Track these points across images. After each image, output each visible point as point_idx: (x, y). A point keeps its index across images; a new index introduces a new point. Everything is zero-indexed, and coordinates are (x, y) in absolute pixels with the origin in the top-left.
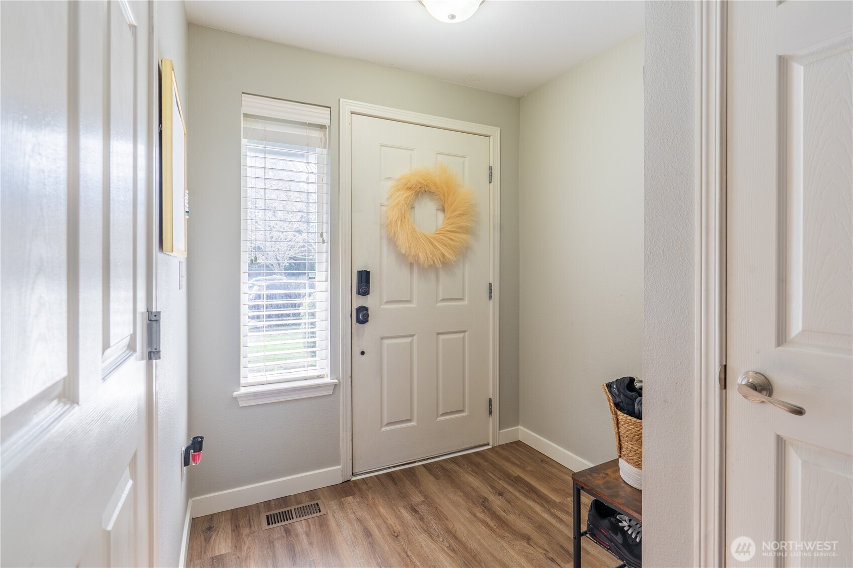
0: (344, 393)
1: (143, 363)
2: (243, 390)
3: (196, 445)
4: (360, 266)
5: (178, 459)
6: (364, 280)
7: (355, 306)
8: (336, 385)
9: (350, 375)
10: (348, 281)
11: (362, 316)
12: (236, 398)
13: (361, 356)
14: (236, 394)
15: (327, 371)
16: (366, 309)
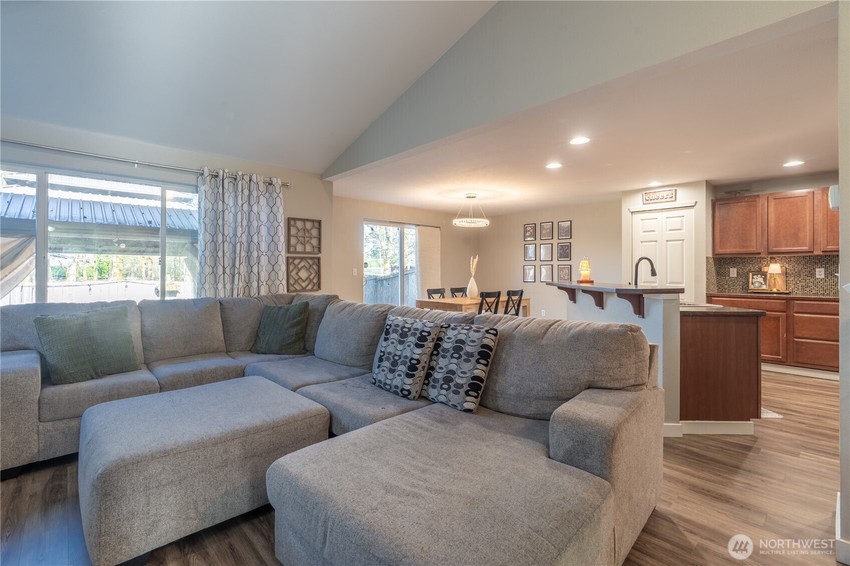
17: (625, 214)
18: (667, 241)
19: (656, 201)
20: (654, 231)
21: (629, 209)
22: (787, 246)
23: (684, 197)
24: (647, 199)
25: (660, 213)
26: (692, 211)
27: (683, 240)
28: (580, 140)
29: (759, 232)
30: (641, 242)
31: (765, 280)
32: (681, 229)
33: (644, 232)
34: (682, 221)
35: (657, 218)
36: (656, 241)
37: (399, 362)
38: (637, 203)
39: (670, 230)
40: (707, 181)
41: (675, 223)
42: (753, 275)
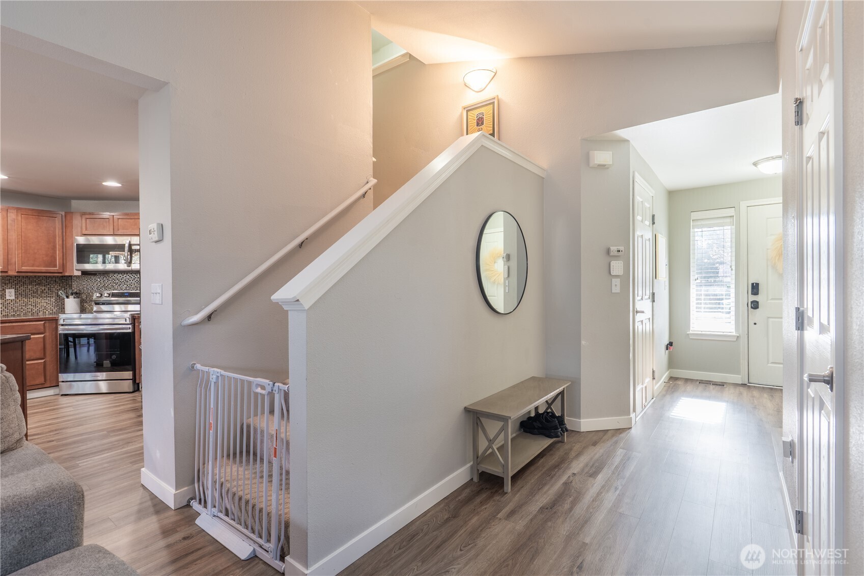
0: (743, 341)
1: (651, 303)
2: (691, 332)
3: (671, 344)
4: (753, 280)
5: (664, 348)
6: (755, 289)
7: (750, 300)
8: (738, 337)
9: (747, 333)
10: (745, 288)
11: (755, 305)
12: (688, 334)
13: (756, 325)
14: (688, 333)
15: (734, 331)
16: (757, 302)
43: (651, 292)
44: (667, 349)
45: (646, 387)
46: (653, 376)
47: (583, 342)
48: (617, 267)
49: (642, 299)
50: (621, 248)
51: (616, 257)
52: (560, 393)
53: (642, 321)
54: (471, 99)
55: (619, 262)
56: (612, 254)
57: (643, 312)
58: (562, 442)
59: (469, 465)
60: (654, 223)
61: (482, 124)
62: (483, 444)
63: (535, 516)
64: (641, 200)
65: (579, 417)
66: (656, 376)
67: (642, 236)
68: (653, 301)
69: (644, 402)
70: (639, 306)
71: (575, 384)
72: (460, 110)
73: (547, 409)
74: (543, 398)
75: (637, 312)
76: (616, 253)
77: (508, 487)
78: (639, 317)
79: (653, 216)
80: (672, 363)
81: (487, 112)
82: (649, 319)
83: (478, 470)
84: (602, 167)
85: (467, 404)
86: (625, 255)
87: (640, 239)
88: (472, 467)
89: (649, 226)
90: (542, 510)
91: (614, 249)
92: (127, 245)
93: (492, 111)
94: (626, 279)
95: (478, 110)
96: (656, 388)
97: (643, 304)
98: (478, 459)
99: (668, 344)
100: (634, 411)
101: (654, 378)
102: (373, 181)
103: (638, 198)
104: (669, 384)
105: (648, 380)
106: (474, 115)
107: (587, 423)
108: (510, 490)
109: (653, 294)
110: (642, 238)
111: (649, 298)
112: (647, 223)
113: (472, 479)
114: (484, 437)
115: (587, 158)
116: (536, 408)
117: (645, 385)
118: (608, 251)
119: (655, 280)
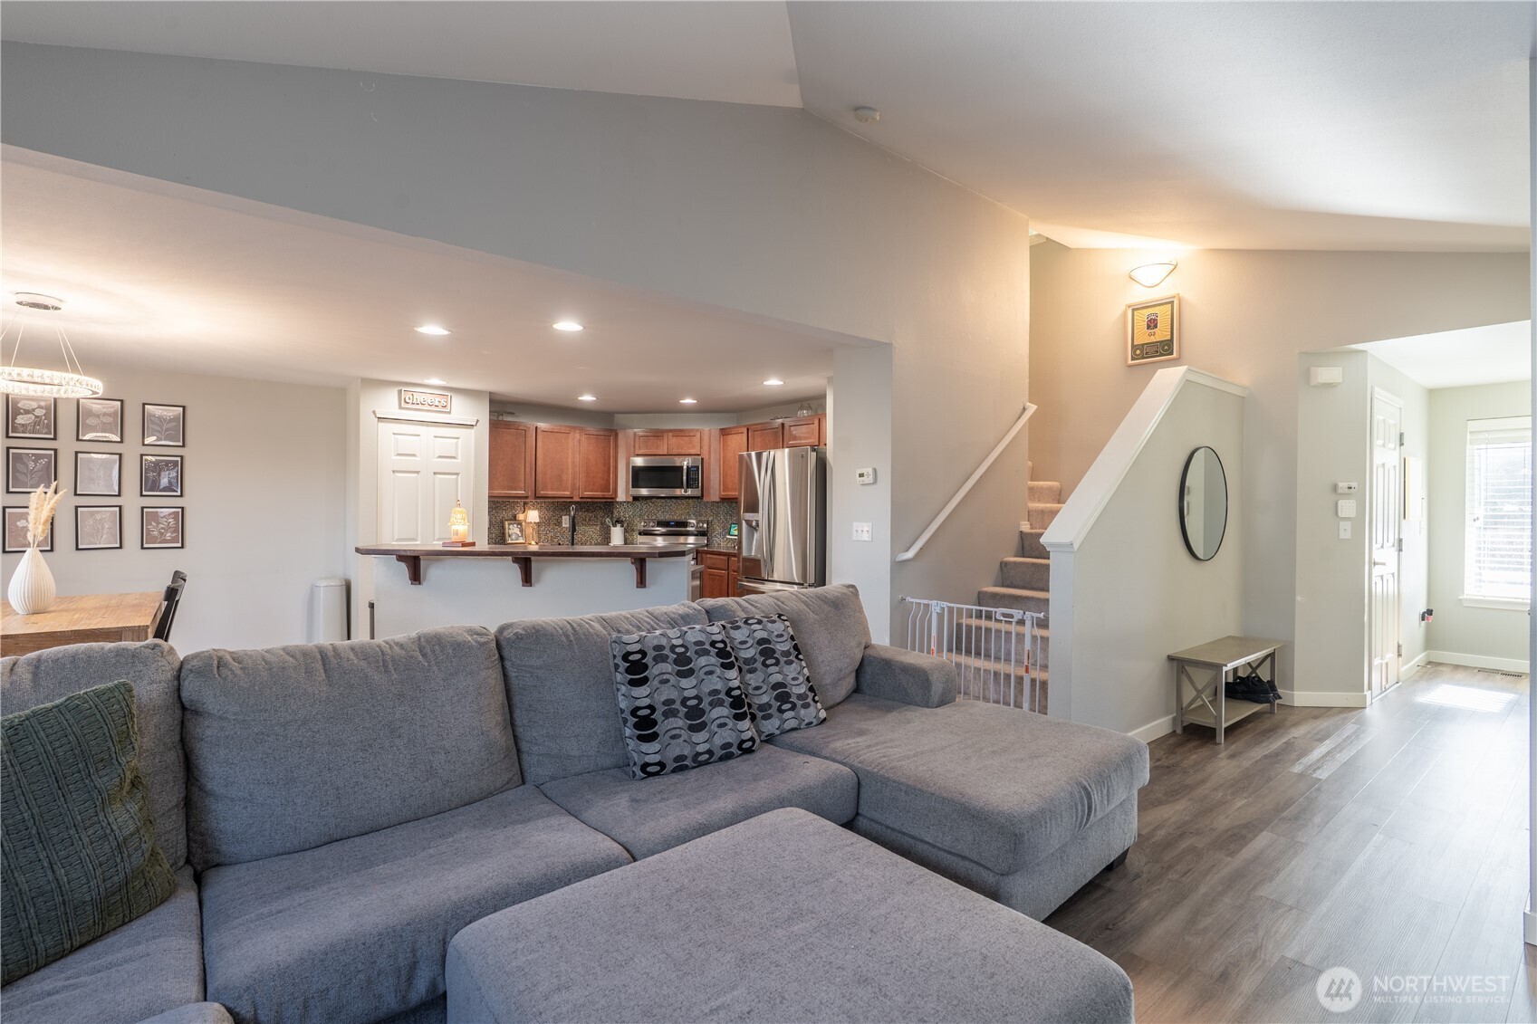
1: (1397, 553)
2: (1466, 597)
3: (1430, 612)
5: (1417, 617)
12: (1460, 599)
14: (1460, 597)
17: (366, 419)
18: (435, 473)
19: (420, 407)
20: (414, 455)
21: (374, 412)
22: (552, 490)
23: (462, 410)
24: (408, 401)
25: (425, 428)
26: (472, 432)
27: (457, 474)
28: (568, 326)
29: (528, 469)
30: (394, 472)
31: (521, 531)
32: (454, 458)
33: (399, 455)
34: (457, 443)
35: (419, 435)
36: (418, 472)
37: (704, 705)
38: (387, 403)
39: (440, 457)
40: (490, 393)
41: (446, 446)
42: (509, 525)
43: (1397, 537)
44: (1423, 619)
45: (1387, 664)
46: (1398, 652)
47: (1298, 598)
48: (1347, 507)
49: (1382, 547)
50: (1353, 484)
51: (1346, 496)
52: (1269, 655)
53: (1382, 577)
54: (1140, 295)
55: (1351, 501)
56: (1340, 491)
57: (1384, 564)
58: (1272, 712)
59: (1170, 717)
60: (1402, 444)
61: (1156, 326)
62: (1189, 694)
63: (1260, 760)
64: (1382, 418)
65: (1293, 690)
66: (1403, 652)
67: (1383, 465)
68: (1400, 550)
69: (1384, 683)
70: (1377, 556)
71: (1288, 647)
72: (1123, 308)
73: (1251, 673)
74: (1244, 659)
75: (1375, 564)
76: (1347, 491)
77: (1221, 737)
78: (1377, 571)
79: (1401, 435)
80: (1430, 642)
81: (1163, 314)
82: (1393, 574)
83: (1182, 721)
84: (1329, 386)
85: (1171, 652)
86: (1358, 493)
87: (1381, 470)
88: (1174, 719)
89: (1395, 449)
90: (1265, 757)
91: (1343, 485)
92: (685, 467)
93: (1170, 313)
94: (1359, 522)
95: (1149, 309)
96: (1403, 669)
97: (1383, 554)
98: (1181, 710)
99: (1424, 613)
100: (1370, 688)
101: (1400, 655)
102: (1032, 408)
103: (1378, 417)
104: (1425, 670)
105: (1390, 656)
106: (1142, 317)
107: (1301, 697)
108: (1223, 741)
109: (1400, 540)
110: (1384, 467)
111: (1393, 546)
112: (1391, 446)
113: (1175, 731)
114: (1191, 687)
115: (1307, 375)
116: (1235, 670)
117: (1384, 662)
118: (1335, 488)
119: (1403, 522)
